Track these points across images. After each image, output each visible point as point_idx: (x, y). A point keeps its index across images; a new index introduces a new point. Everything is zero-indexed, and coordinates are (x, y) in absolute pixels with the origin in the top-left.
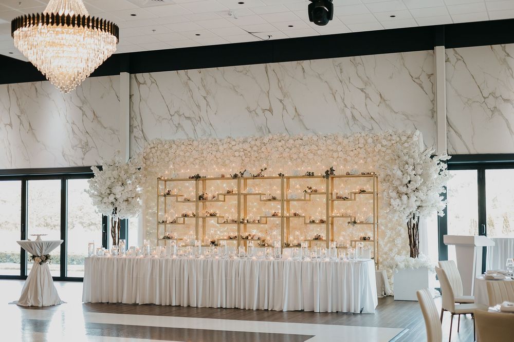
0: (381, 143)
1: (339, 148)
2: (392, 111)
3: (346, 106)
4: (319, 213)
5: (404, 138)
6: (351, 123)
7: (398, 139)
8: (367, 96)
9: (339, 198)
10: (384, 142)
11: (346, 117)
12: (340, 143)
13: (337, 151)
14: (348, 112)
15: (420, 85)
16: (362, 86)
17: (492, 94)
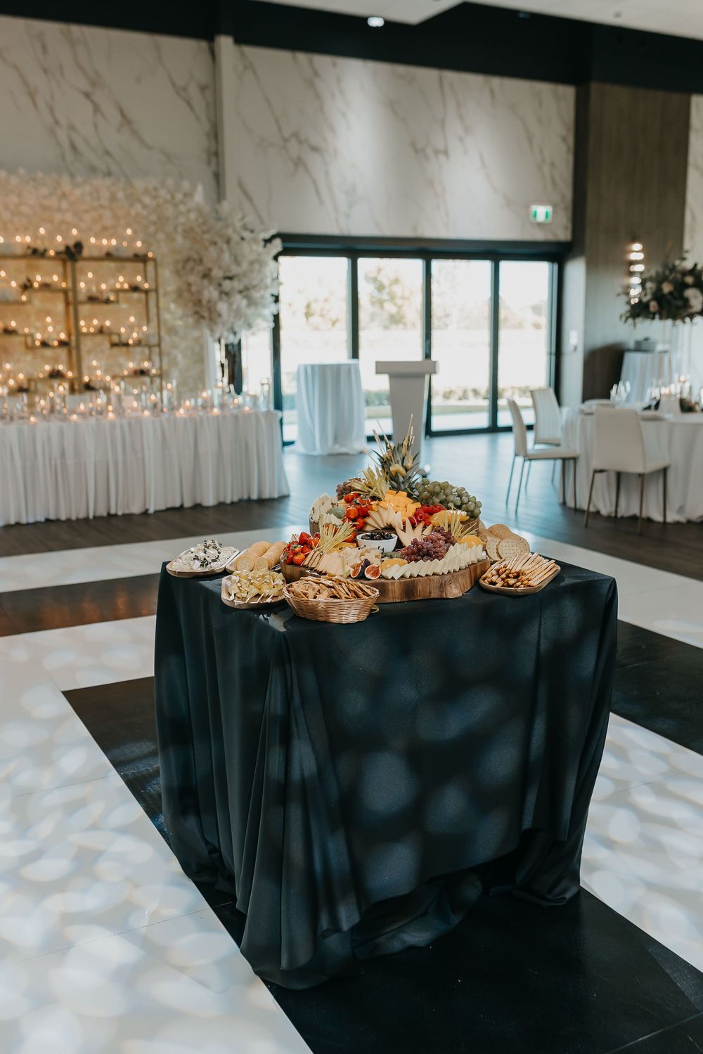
0: (140, 201)
1: (64, 205)
2: (143, 142)
3: (57, 122)
4: (54, 330)
5: (179, 196)
6: (69, 156)
7: (168, 197)
8: (97, 109)
9: (92, 299)
10: (147, 200)
11: (59, 145)
12: (64, 196)
13: (59, 210)
14: (62, 135)
15: (189, 103)
16: (86, 86)
17: (296, 135)
